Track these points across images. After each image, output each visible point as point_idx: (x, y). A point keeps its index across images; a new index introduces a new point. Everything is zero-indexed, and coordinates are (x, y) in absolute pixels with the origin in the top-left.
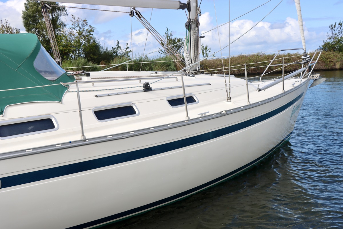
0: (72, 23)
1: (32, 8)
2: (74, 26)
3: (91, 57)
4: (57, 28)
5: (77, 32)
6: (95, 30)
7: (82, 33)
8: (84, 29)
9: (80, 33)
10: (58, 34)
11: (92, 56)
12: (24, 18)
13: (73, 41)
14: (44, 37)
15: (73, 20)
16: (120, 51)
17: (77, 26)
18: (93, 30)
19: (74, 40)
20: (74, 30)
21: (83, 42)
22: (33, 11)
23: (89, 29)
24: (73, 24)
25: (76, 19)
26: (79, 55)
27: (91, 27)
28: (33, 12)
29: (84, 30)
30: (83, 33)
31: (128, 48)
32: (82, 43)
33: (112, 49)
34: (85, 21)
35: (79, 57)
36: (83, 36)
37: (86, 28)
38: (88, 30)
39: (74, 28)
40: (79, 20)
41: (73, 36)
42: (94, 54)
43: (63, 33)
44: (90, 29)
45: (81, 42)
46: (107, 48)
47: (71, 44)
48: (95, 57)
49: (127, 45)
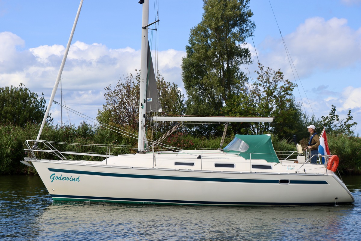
0: (258, 76)
1: (198, 53)
2: (261, 81)
3: (285, 132)
4: (234, 84)
5: (265, 91)
6: (295, 88)
7: (272, 93)
8: (276, 86)
9: (270, 93)
10: (234, 93)
11: (288, 131)
12: (184, 68)
13: (257, 105)
14: (213, 98)
15: (260, 72)
16: (335, 122)
17: (265, 80)
18: (291, 88)
19: (259, 104)
20: (259, 87)
21: (274, 106)
22: (199, 57)
23: (285, 86)
24: (259, 79)
25: (265, 69)
26: (265, 128)
27: (289, 83)
28: (199, 59)
29: (276, 88)
30: (274, 92)
31: (350, 118)
32: (272, 108)
33: (322, 119)
34: (279, 73)
35: (265, 130)
36: (275, 97)
37: (280, 84)
38: (284, 88)
39: (260, 85)
40: (269, 72)
41: (257, 97)
42: (291, 128)
43: (242, 92)
44: (287, 85)
45: (270, 106)
46: (313, 118)
47: (254, 110)
48: (293, 132)
49: (350, 113)
